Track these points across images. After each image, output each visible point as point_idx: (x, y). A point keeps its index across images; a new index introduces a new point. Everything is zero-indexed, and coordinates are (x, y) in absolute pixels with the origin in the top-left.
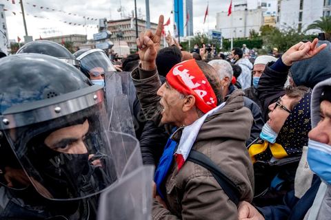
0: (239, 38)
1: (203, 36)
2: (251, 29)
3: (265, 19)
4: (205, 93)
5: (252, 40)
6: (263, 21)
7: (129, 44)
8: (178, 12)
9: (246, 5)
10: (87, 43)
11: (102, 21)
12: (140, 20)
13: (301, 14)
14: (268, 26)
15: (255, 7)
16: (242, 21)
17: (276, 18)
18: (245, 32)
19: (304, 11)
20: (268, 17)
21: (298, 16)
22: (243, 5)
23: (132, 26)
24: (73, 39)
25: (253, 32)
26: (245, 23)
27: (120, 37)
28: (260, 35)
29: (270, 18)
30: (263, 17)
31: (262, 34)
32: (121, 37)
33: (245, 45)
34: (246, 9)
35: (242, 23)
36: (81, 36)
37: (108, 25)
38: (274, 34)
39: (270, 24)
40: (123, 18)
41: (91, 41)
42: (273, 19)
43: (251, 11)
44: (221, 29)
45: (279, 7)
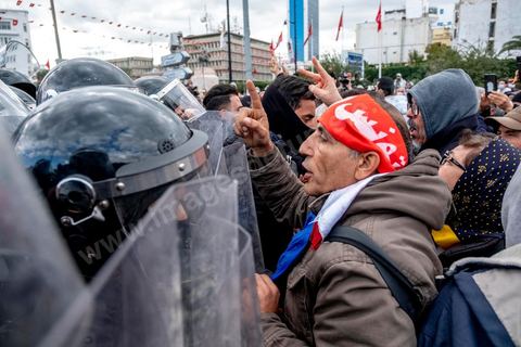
0: (391, 64)
1: (333, 60)
2: (412, 49)
3: (435, 33)
4: (393, 148)
5: (412, 66)
6: (431, 37)
7: (218, 72)
8: (295, 23)
9: (404, 11)
10: (153, 71)
11: (175, 37)
12: (235, 35)
13: (492, 26)
14: (439, 44)
15: (419, 14)
16: (398, 37)
17: (452, 32)
18: (402, 54)
19: (498, 20)
20: (439, 31)
21: (488, 28)
22: (399, 11)
23: (223, 45)
24: (132, 65)
25: (415, 53)
26: (403, 41)
27: (204, 61)
28: (425, 59)
29: (442, 32)
30: (431, 31)
31: (428, 57)
32: (206, 61)
33: (399, 74)
34: (404, 18)
35: (396, 40)
36: (145, 60)
37: (184, 43)
38: (446, 58)
39: (443, 42)
40: (210, 32)
41: (160, 67)
42: (448, 34)
43: (412, 20)
44: (363, 50)
45: (457, 14)
